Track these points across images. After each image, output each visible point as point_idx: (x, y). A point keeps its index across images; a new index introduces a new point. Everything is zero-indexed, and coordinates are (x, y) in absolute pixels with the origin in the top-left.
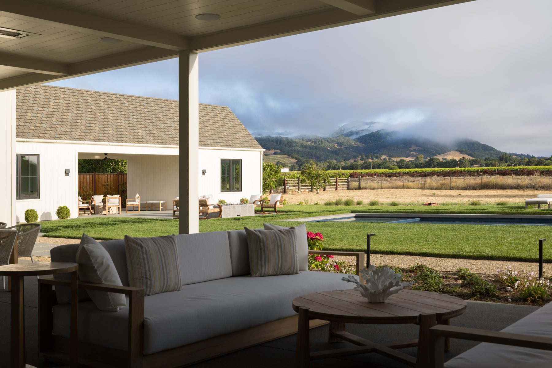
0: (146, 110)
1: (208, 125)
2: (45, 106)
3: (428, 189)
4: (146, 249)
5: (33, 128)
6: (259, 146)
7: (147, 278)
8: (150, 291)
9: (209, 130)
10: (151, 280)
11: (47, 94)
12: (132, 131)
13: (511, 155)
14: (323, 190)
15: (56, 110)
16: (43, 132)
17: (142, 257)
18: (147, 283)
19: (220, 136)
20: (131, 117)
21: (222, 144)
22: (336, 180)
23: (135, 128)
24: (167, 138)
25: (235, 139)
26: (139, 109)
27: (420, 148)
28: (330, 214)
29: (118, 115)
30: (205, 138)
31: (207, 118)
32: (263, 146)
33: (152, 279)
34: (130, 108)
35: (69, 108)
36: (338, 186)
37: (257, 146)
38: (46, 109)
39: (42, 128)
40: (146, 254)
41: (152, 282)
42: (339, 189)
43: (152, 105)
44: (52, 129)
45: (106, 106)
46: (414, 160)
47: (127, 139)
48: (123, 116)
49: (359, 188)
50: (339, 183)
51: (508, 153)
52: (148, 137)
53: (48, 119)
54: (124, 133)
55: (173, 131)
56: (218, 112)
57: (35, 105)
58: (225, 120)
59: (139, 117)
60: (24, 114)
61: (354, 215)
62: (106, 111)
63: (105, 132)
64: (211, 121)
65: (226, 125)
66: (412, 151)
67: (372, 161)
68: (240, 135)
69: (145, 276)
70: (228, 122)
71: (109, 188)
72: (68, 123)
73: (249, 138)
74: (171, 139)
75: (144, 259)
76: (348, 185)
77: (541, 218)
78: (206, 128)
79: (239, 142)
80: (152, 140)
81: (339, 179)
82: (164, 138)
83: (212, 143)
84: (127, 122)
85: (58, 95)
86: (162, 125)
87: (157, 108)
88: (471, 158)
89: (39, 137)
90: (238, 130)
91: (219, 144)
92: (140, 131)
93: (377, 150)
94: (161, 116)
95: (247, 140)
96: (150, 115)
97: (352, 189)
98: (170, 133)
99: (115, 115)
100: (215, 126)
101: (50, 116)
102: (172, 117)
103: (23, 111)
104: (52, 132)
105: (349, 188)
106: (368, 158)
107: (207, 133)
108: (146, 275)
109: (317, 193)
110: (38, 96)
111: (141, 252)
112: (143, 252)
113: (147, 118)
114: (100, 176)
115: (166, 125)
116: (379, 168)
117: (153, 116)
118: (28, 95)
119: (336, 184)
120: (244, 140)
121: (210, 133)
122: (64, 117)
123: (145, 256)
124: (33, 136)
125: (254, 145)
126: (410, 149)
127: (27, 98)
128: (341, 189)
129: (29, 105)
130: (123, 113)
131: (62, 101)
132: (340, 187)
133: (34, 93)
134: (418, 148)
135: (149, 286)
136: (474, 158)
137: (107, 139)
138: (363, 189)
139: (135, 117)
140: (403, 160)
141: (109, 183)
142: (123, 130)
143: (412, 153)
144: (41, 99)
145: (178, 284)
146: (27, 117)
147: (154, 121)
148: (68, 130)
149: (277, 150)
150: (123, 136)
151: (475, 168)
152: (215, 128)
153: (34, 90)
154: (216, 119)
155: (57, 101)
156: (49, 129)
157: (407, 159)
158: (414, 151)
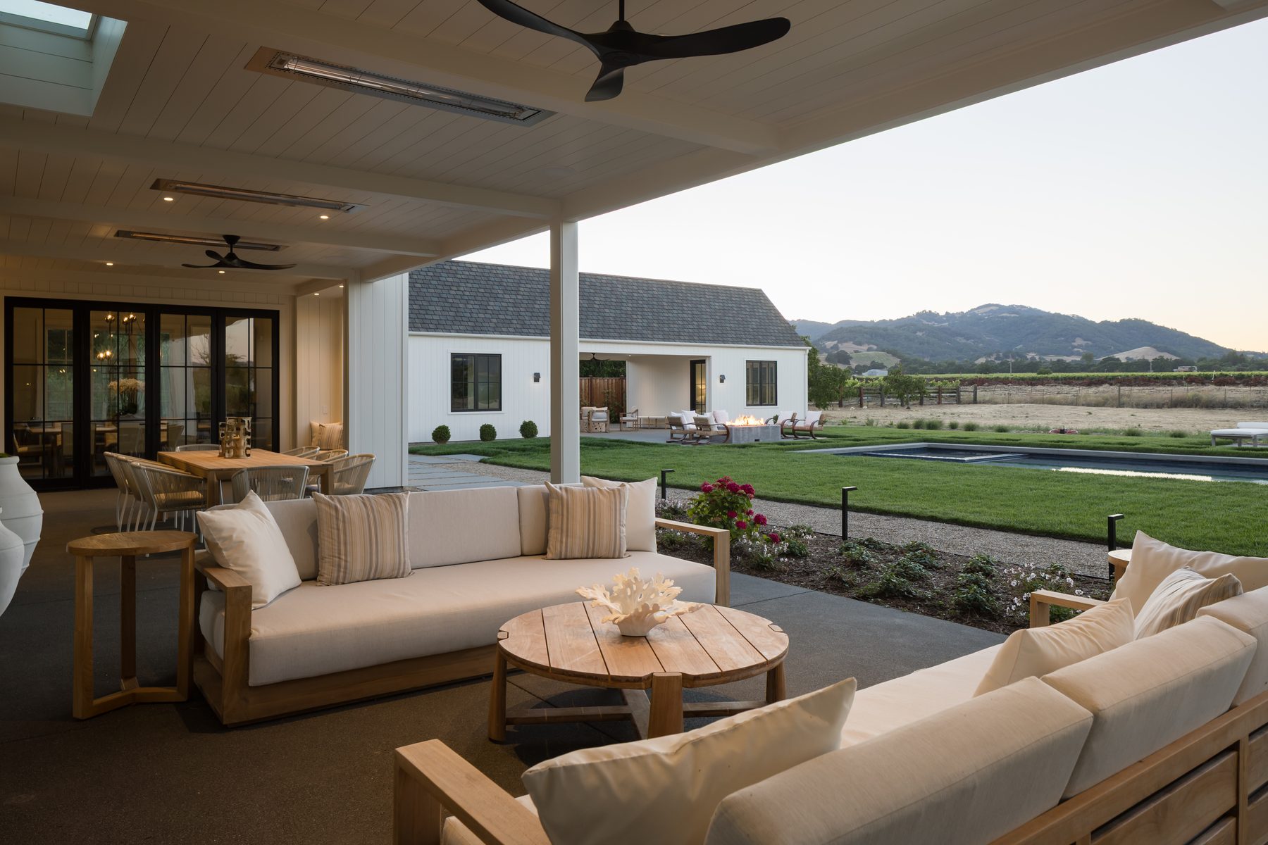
0: (645, 295)
1: (730, 315)
2: (512, 292)
3: (1083, 405)
4: (343, 515)
5: (495, 321)
7: (340, 558)
8: (344, 578)
9: (732, 322)
10: (346, 561)
11: (516, 277)
12: (623, 323)
14: (919, 403)
15: (527, 298)
16: (507, 326)
17: (335, 526)
18: (339, 566)
19: (746, 329)
20: (625, 305)
21: (748, 340)
22: (939, 389)
23: (628, 320)
24: (671, 333)
25: (768, 334)
26: (635, 295)
27: (1090, 343)
29: (607, 303)
30: (724, 332)
31: (730, 305)
33: (349, 559)
34: (623, 293)
35: (544, 295)
38: (514, 297)
39: (506, 321)
40: (344, 522)
41: (348, 564)
43: (655, 289)
44: (520, 322)
45: (592, 291)
46: (1079, 359)
47: (616, 334)
48: (614, 304)
49: (975, 402)
51: (1237, 350)
52: (645, 332)
53: (515, 309)
54: (613, 326)
55: (680, 322)
56: (746, 297)
57: (500, 292)
58: (755, 307)
59: (635, 305)
60: (486, 303)
62: (592, 298)
63: (588, 325)
64: (735, 309)
65: (757, 314)
66: (1075, 347)
67: (1013, 361)
68: (775, 328)
69: (337, 555)
70: (760, 311)
71: (610, 397)
72: (540, 314)
73: (789, 332)
74: (676, 333)
75: (338, 529)
76: (959, 396)
77: (1231, 462)
78: (727, 318)
79: (774, 338)
80: (649, 336)
82: (667, 333)
83: (735, 340)
84: (618, 311)
85: (531, 278)
86: (666, 315)
87: (660, 293)
88: (1174, 358)
89: (501, 333)
90: (774, 321)
91: (744, 340)
92: (635, 324)
94: (665, 304)
95: (785, 335)
96: (650, 303)
97: (964, 404)
98: (676, 326)
99: (602, 303)
100: (740, 316)
101: (519, 305)
102: (680, 305)
103: (484, 299)
104: (518, 326)
105: (959, 402)
106: (1007, 357)
107: (727, 325)
108: (339, 554)
109: (908, 408)
110: (505, 280)
111: (335, 519)
112: (337, 519)
113: (645, 306)
114: (598, 381)
115: (670, 315)
116: (1020, 371)
117: (655, 303)
118: (492, 279)
120: (780, 335)
121: (732, 325)
122: (536, 306)
123: (341, 525)
124: (494, 331)
125: (795, 342)
126: (1073, 344)
127: (491, 283)
129: (493, 291)
130: (614, 300)
131: (535, 286)
133: (500, 276)
134: (1086, 342)
135: (342, 570)
136: (1178, 358)
137: (589, 334)
138: (980, 403)
139: (630, 305)
140: (1062, 360)
141: (610, 390)
142: (612, 323)
143: (1076, 349)
144: (509, 284)
145: (399, 569)
146: (489, 307)
147: (655, 310)
148: (539, 323)
149: (871, 346)
150: (611, 330)
151: (1180, 372)
152: (740, 319)
153: (500, 272)
154: (742, 306)
155: (529, 286)
156: (515, 322)
157: (1068, 359)
158: (1080, 346)
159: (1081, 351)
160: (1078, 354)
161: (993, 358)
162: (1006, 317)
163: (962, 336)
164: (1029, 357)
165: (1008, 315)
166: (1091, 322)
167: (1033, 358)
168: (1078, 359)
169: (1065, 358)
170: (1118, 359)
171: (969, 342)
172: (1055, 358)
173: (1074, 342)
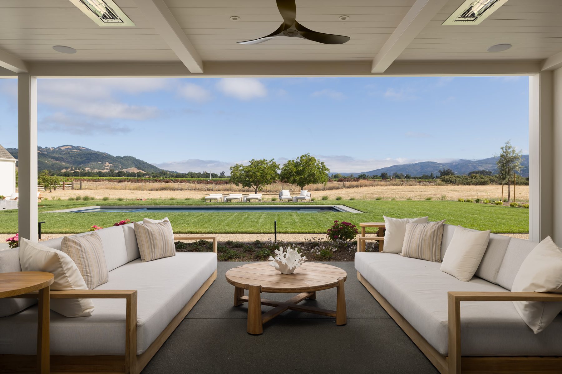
4: (84, 248)
6: (12, 157)
13: (167, 171)
14: (54, 189)
22: (64, 183)
27: (112, 165)
28: (82, 207)
32: (16, 157)
36: (65, 187)
37: (10, 157)
42: (65, 189)
49: (81, 188)
50: (65, 185)
61: (99, 207)
67: (79, 171)
76: (73, 186)
81: (65, 182)
88: (144, 172)
93: (82, 165)
97: (75, 189)
105: (73, 189)
106: (76, 169)
109: (50, 192)
116: (85, 176)
119: (63, 186)
125: (8, 157)
126: (105, 165)
128: (67, 189)
132: (66, 188)
138: (83, 189)
143: (106, 167)
157: (103, 171)
158: (108, 166)
159: (108, 168)
160: (107, 169)
161: (69, 169)
162: (76, 152)
163: (54, 159)
164: (86, 170)
165: (76, 151)
166: (112, 156)
167: (88, 170)
168: (108, 171)
169: (101, 171)
170: (123, 172)
171: (57, 162)
172: (98, 171)
173: (105, 164)
